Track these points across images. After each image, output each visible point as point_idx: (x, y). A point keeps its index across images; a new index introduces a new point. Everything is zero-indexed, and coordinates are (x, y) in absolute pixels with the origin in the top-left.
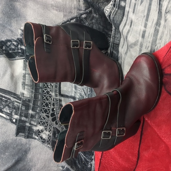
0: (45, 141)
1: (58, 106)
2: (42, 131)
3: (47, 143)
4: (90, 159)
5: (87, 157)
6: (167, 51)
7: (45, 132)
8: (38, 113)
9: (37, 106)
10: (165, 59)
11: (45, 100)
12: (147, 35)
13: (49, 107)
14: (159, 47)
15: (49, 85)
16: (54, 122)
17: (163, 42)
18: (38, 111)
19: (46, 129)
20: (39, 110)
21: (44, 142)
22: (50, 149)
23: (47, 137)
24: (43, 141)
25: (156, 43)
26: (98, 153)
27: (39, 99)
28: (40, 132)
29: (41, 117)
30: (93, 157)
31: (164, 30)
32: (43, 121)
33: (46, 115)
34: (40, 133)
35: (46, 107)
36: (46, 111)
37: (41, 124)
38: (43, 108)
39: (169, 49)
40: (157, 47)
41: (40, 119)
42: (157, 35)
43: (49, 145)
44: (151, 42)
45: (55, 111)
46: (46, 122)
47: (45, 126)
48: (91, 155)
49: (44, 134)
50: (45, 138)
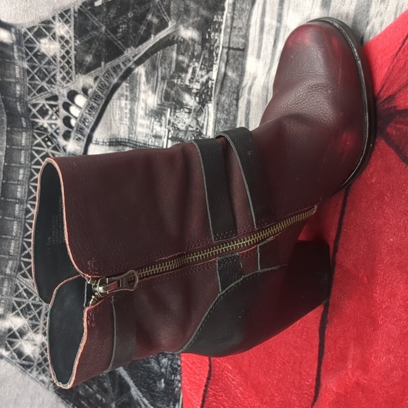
0: (31, 363)
2: (22, 333)
3: (37, 370)
7: (30, 334)
8: (10, 278)
9: (7, 257)
10: (398, 60)
17: (392, 7)
18: (8, 271)
19: (34, 326)
20: (11, 269)
21: (29, 367)
22: (48, 388)
23: (38, 351)
24: (26, 364)
25: (367, 16)
26: (192, 396)
27: (14, 234)
28: (14, 336)
29: (17, 289)
32: (24, 300)
34: (16, 337)
37: (18, 310)
38: (25, 262)
41: (17, 296)
43: (42, 377)
46: (34, 305)
47: (31, 316)
48: (172, 403)
49: (27, 342)
50: (32, 356)
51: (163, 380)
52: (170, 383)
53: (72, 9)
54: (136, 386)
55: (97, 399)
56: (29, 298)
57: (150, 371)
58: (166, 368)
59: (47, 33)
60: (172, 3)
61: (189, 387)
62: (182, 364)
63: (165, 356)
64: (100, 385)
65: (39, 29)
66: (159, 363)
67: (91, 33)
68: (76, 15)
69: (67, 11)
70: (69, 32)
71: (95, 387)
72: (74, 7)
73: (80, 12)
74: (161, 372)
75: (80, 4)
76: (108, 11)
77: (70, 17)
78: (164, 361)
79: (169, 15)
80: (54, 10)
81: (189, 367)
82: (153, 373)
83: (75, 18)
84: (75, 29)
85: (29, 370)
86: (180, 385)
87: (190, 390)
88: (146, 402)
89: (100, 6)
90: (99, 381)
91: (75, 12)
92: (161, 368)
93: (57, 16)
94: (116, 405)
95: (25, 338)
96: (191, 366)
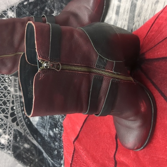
0: (4, 147)
1: (19, 104)
2: (0, 135)
3: (7, 149)
4: (59, 164)
5: (56, 161)
6: (148, 31)
7: (3, 135)
10: (145, 40)
11: (3, 98)
12: (121, 10)
13: (8, 105)
14: (137, 26)
15: (6, 79)
16: (15, 123)
17: (142, 19)
19: (4, 132)
22: (11, 156)
23: (7, 142)
24: (2, 147)
25: (134, 21)
26: (68, 157)
30: (62, 162)
31: (143, 4)
33: (4, 116)
35: (4, 105)
36: (3, 111)
39: (150, 28)
40: (136, 26)
42: (134, 11)
43: (9, 152)
44: (127, 20)
45: (15, 110)
46: (4, 124)
47: (3, 128)
48: (60, 160)
49: (2, 139)
50: (4, 144)
51: (56, 151)
52: (59, 152)
53: (15, 6)
54: (46, 152)
55: (30, 158)
56: (2, 121)
57: (51, 147)
58: (57, 146)
59: (5, 16)
60: (55, 4)
61: (66, 154)
62: (64, 145)
63: (57, 142)
64: (31, 153)
65: (2, 14)
66: (54, 144)
67: (23, 15)
68: (17, 8)
69: (13, 7)
70: (14, 15)
71: (29, 154)
72: (16, 5)
73: (18, 7)
74: (55, 148)
75: (18, 4)
76: (29, 6)
77: (14, 9)
78: (57, 143)
79: (54, 9)
80: (7, 7)
81: (66, 146)
82: (52, 148)
83: (16, 9)
84: (16, 14)
85: (4, 149)
86: (63, 153)
87: (67, 155)
88: (50, 159)
89: (26, 4)
90: (31, 151)
91: (16, 7)
92: (55, 146)
93: (9, 9)
94: (38, 160)
95: (1, 137)
96: (67, 146)
